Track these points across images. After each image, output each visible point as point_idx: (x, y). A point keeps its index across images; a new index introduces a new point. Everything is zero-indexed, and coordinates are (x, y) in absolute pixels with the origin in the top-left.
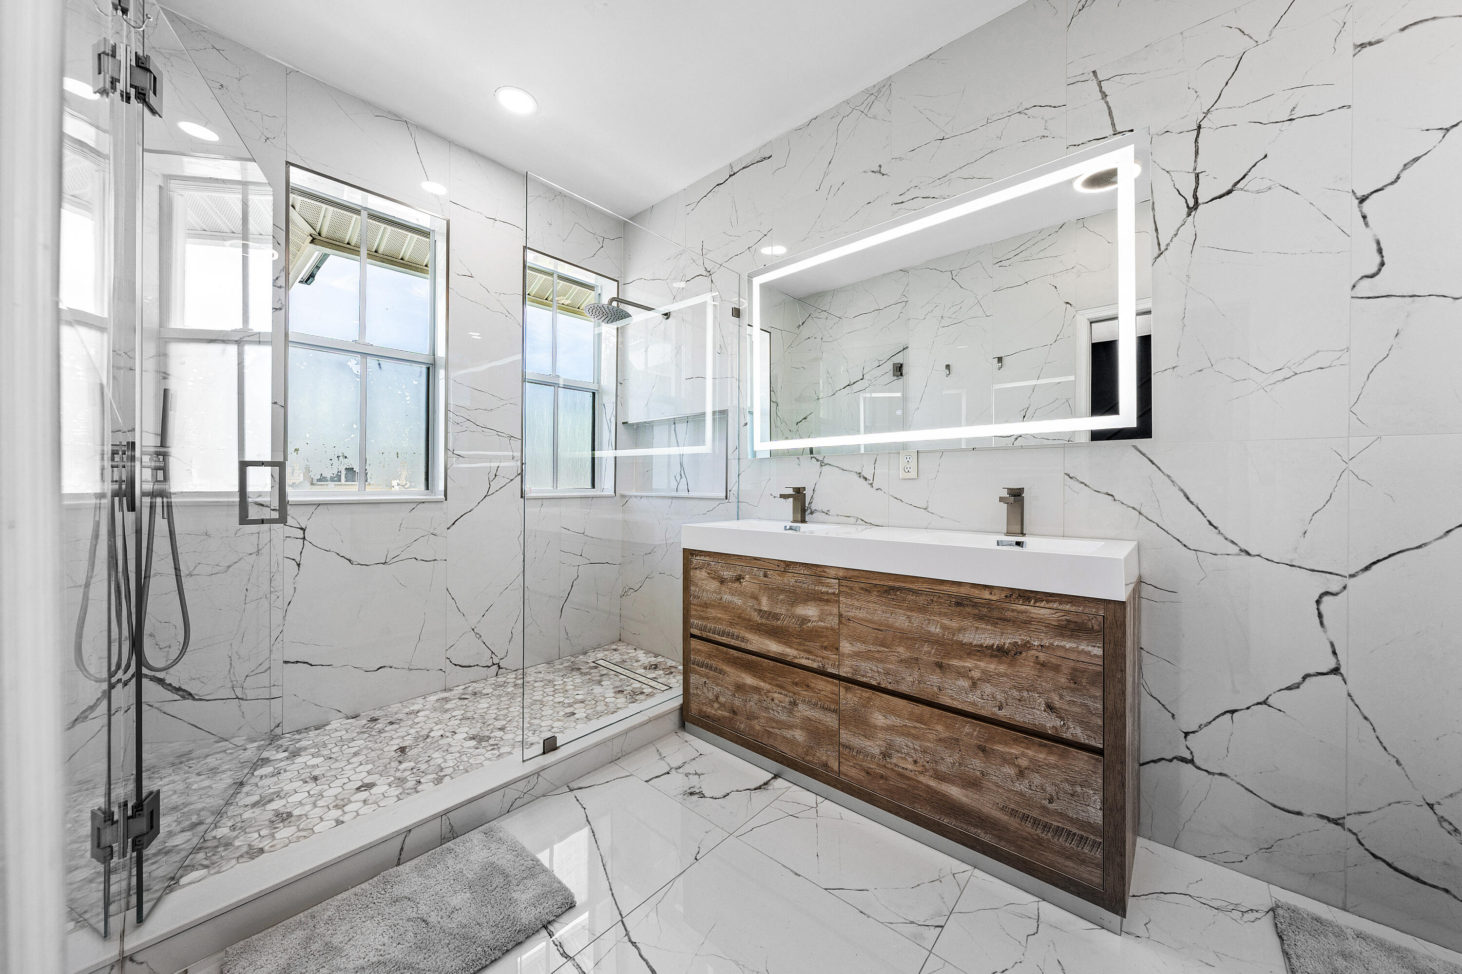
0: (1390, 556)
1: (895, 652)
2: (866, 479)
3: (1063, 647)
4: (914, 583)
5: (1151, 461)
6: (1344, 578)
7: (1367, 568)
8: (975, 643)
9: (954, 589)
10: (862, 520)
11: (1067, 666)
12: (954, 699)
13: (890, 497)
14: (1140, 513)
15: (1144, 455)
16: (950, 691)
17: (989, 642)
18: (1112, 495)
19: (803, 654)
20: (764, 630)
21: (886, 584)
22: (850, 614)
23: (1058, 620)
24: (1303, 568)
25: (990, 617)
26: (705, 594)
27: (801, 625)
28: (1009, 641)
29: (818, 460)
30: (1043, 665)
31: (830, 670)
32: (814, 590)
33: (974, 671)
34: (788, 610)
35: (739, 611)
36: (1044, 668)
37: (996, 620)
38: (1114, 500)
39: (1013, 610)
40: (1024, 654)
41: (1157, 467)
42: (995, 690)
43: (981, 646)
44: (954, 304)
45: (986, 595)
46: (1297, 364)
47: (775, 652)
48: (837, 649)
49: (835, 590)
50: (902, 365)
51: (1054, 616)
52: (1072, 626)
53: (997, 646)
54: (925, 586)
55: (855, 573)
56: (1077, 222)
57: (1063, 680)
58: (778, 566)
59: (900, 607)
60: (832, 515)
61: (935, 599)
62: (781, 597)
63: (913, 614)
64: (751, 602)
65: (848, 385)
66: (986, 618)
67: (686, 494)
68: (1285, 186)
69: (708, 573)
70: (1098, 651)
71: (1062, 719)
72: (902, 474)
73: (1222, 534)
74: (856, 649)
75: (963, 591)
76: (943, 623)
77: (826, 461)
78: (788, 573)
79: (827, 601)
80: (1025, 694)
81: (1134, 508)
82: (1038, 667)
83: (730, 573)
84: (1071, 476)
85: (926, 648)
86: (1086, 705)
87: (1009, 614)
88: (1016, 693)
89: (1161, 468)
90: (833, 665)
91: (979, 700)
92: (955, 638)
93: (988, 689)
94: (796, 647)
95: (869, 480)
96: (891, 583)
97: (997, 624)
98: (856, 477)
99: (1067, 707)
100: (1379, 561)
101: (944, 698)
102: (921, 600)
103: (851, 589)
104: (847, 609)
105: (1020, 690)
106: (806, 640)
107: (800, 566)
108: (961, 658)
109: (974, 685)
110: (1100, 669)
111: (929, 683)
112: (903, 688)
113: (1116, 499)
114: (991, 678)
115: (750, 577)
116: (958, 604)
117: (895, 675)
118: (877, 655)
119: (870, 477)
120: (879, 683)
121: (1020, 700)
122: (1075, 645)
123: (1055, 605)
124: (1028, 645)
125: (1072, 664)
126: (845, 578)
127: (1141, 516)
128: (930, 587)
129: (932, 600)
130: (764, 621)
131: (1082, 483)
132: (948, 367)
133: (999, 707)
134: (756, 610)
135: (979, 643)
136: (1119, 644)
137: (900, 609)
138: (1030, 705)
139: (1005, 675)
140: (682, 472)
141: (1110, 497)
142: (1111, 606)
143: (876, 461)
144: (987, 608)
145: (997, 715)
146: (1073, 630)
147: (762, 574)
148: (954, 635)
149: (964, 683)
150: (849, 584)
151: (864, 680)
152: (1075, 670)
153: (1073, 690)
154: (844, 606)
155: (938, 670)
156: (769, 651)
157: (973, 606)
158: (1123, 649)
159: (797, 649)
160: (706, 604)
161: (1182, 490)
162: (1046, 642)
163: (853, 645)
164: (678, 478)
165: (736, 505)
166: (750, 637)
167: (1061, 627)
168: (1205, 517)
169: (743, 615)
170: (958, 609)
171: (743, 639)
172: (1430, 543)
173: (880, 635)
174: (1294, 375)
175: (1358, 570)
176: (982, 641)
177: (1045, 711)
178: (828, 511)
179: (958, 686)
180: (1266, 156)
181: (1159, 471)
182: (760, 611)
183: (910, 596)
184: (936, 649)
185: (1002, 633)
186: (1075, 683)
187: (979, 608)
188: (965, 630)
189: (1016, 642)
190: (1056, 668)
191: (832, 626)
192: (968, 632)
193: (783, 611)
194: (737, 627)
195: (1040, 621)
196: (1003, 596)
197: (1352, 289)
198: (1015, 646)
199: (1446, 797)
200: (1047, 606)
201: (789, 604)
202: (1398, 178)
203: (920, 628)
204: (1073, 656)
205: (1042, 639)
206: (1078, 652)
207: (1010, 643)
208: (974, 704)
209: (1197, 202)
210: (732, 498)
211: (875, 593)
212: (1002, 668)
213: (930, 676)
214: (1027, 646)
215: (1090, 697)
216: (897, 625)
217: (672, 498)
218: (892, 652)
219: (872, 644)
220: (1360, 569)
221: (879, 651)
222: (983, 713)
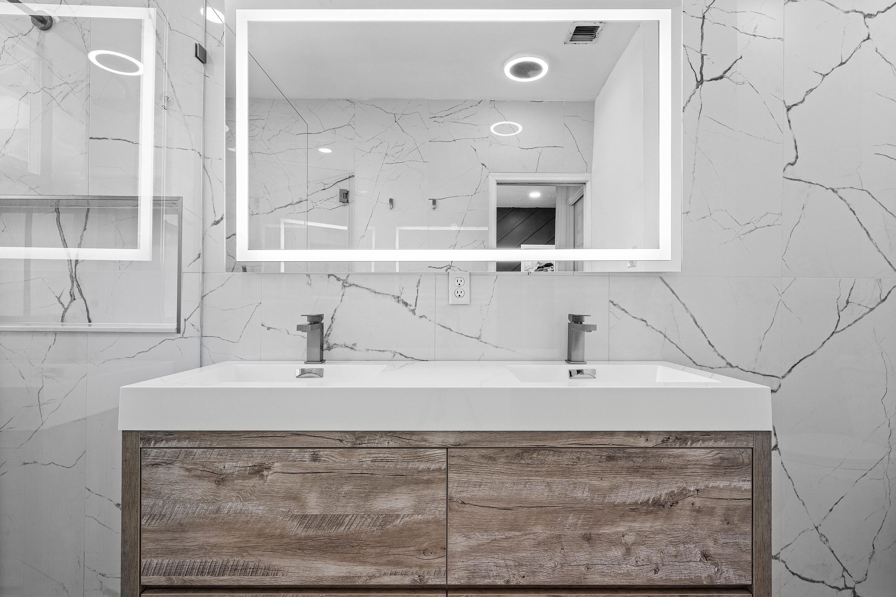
0: (800, 361)
1: (530, 534)
2: (406, 304)
3: (716, 487)
4: (556, 439)
5: (672, 291)
6: (780, 379)
7: (790, 371)
8: (629, 501)
9: (606, 441)
10: (401, 355)
11: (720, 508)
12: (605, 576)
13: (437, 326)
14: (665, 336)
15: (667, 285)
16: (600, 567)
17: (644, 497)
18: (645, 321)
19: (385, 569)
20: (313, 546)
21: (518, 445)
22: (464, 494)
23: (713, 460)
24: (760, 374)
25: (645, 468)
26: (179, 508)
27: (382, 526)
28: (666, 491)
29: (338, 279)
30: (699, 511)
31: (432, 581)
32: (406, 469)
33: (628, 535)
34: (358, 507)
35: (259, 526)
36: (700, 514)
37: (652, 470)
38: (647, 325)
39: (669, 456)
40: (680, 503)
41: (677, 296)
42: (651, 551)
43: (636, 503)
44: (396, 145)
45: (642, 442)
46: (757, 221)
47: (333, 578)
48: (446, 549)
49: (440, 464)
50: (348, 192)
51: (709, 455)
52: (725, 463)
53: (653, 500)
54: (571, 441)
55: (473, 437)
56: (490, 102)
57: (717, 523)
58: (341, 441)
59: (537, 473)
60: (360, 350)
61: (582, 456)
62: (346, 488)
63: (555, 479)
64: (283, 507)
65: (290, 204)
66: (642, 470)
67: (84, 326)
68: (752, 84)
69: (187, 470)
70: (748, 485)
71: (716, 564)
72: (453, 300)
73: (716, 351)
74: (473, 542)
75: (616, 441)
76: (591, 485)
77: (351, 280)
78: (359, 450)
79: (429, 482)
80: (682, 548)
81: (661, 332)
82: (694, 514)
83: (240, 464)
84: (614, 303)
85: (571, 519)
86: (737, 544)
87: (665, 461)
88: (672, 550)
89: (679, 297)
90: (437, 574)
91: (634, 568)
92: (607, 501)
93: (643, 552)
94: (373, 561)
95: (410, 305)
96: (525, 444)
97: (653, 474)
98: (393, 302)
99: (720, 551)
100: (795, 365)
101: (593, 576)
102: (565, 459)
103: (467, 459)
104: (460, 489)
105: (676, 545)
106: (390, 547)
107: (381, 437)
108: (613, 523)
109: (628, 551)
110: (749, 503)
111: (575, 563)
112: (541, 579)
113: (648, 324)
114: (647, 539)
115: (283, 466)
116: (610, 458)
117: (530, 565)
118: (505, 544)
119: (411, 302)
120: (508, 581)
121: (676, 556)
122: (728, 483)
123: (711, 444)
124: (685, 493)
125: (725, 503)
126: (457, 446)
127: (666, 339)
128: (577, 442)
129: (579, 458)
130: (311, 532)
131: (623, 310)
132: (391, 201)
133: (655, 570)
134: (294, 517)
135: (633, 501)
136: (766, 474)
137: (537, 476)
138: (686, 558)
139: (662, 531)
140: (76, 290)
141: (644, 322)
142: (760, 437)
143: (419, 283)
144: (643, 457)
145: (653, 580)
146: (726, 468)
147: (307, 455)
148: (604, 497)
149: (617, 553)
150: (463, 452)
151: (486, 582)
152: (728, 509)
153: (726, 531)
154: (456, 484)
155: (586, 545)
156: (321, 579)
157: (627, 457)
158: (769, 479)
159: (375, 564)
160: (182, 525)
161: (692, 316)
162: (701, 486)
163: (469, 538)
164: (66, 299)
165: (197, 341)
166: (282, 564)
167: (715, 466)
168: (707, 338)
169: (267, 531)
170: (610, 464)
171: (267, 571)
172: (816, 350)
173: (510, 515)
174: (755, 229)
175: (785, 373)
176: (637, 498)
177: (700, 561)
178: (355, 345)
179: (610, 557)
180: (741, 57)
181: (677, 299)
182: (304, 517)
183: (550, 457)
184: (584, 518)
185: (658, 484)
186: (728, 523)
187: (634, 459)
188: (617, 487)
189: (672, 491)
190: (711, 512)
191: (435, 517)
192: (621, 490)
193: (349, 510)
194: (256, 553)
195: (696, 463)
196: (660, 441)
197: (784, 171)
198: (671, 496)
199: (823, 520)
200: (703, 446)
201: (361, 497)
202: (804, 100)
203: (563, 496)
204: (726, 495)
205: (697, 483)
206: (731, 490)
207: (666, 494)
208: (628, 574)
209: (703, 79)
210: (189, 330)
211: (502, 460)
212: (658, 525)
213: (576, 554)
214: (683, 493)
215: (741, 534)
216: (533, 497)
217: (56, 333)
218: (526, 535)
219: (498, 531)
220: (787, 372)
221: (507, 538)
222: (638, 582)
